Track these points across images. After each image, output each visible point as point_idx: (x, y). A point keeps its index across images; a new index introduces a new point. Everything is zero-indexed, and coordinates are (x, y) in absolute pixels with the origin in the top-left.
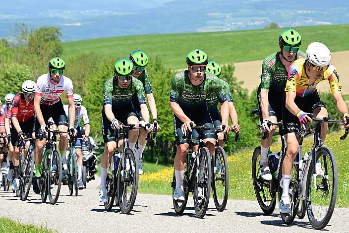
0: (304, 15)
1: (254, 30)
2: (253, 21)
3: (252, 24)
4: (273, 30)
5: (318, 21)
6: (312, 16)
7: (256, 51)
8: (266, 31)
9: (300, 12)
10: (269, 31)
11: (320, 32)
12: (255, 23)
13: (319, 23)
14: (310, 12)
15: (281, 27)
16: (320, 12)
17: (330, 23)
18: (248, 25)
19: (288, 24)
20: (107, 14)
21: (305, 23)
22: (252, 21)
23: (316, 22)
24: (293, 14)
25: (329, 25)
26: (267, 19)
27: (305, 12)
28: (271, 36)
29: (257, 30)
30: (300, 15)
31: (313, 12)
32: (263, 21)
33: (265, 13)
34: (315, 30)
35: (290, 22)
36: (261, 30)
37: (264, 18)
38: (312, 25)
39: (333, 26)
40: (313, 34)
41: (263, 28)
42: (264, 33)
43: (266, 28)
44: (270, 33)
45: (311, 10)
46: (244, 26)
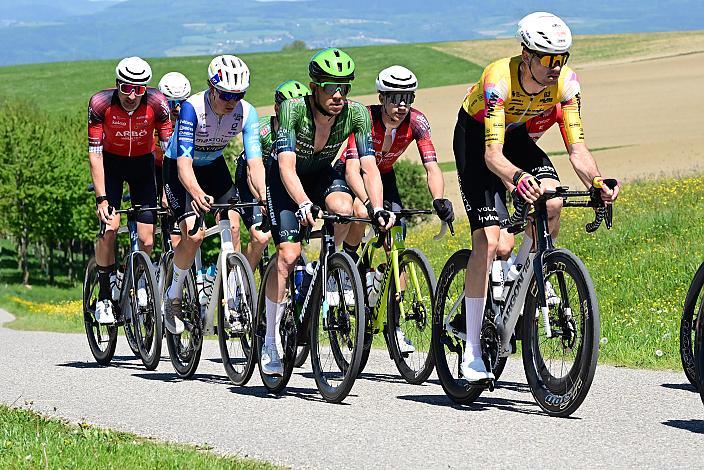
0: (350, 26)
1: (265, 53)
2: (262, 37)
3: (261, 42)
4: (297, 54)
5: (374, 37)
6: (364, 28)
7: (268, 90)
8: (285, 55)
9: (342, 21)
10: (290, 55)
11: (378, 56)
12: (266, 41)
13: (377, 40)
14: (360, 21)
15: (311, 48)
16: (378, 22)
17: (394, 41)
18: (254, 45)
19: (321, 42)
20: (8, 24)
21: (351, 41)
22: (260, 38)
23: (371, 39)
24: (332, 24)
25: (395, 45)
26: (287, 33)
27: (352, 21)
28: (293, 63)
29: (271, 53)
30: (344, 26)
31: (365, 21)
32: (280, 36)
33: (282, 23)
34: (370, 53)
35: (327, 39)
36: (277, 53)
37: (281, 32)
38: (364, 45)
39: (400, 46)
40: (366, 59)
41: (279, 49)
42: (283, 58)
43: (285, 50)
44: (292, 58)
45: (362, 19)
46: (247, 46)
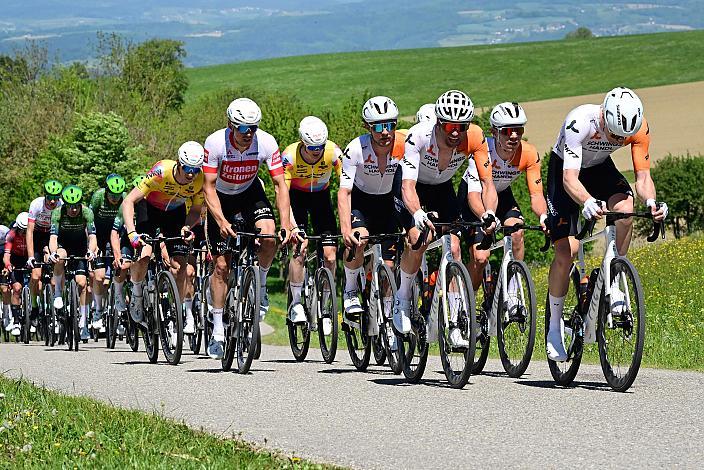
20: (270, 14)
